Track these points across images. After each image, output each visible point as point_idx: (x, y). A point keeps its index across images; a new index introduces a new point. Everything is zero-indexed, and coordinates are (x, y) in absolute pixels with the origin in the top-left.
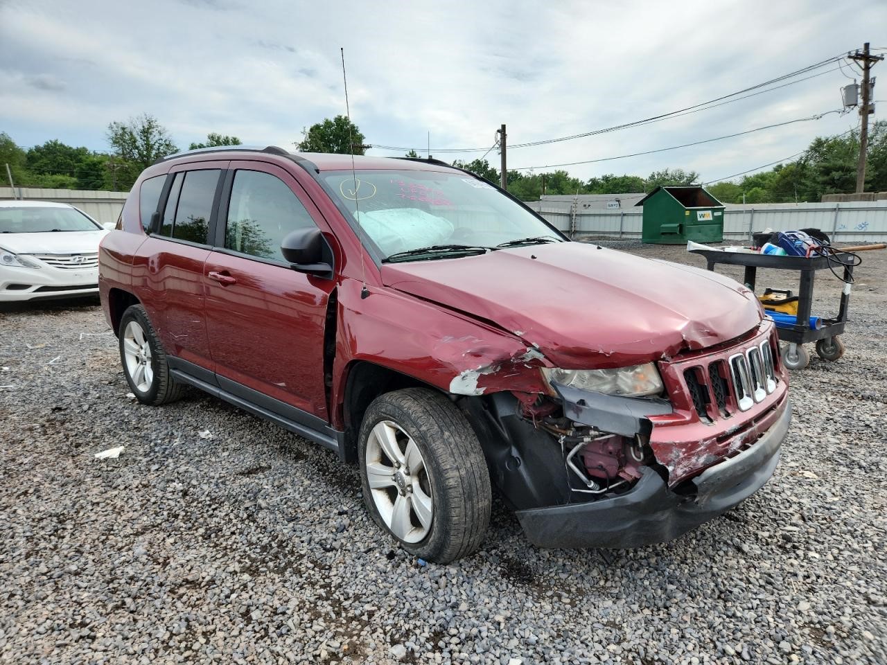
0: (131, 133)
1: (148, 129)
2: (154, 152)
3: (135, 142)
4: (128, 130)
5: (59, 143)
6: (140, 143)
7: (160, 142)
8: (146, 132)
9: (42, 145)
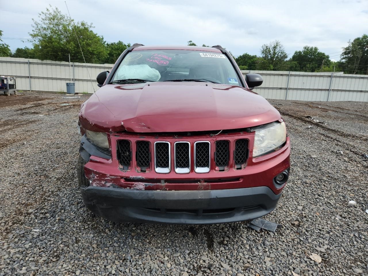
0: (269, 48)
1: (276, 46)
2: (276, 55)
3: (270, 52)
4: (268, 47)
5: (247, 54)
6: (272, 52)
7: (279, 51)
8: (275, 48)
9: (242, 55)
